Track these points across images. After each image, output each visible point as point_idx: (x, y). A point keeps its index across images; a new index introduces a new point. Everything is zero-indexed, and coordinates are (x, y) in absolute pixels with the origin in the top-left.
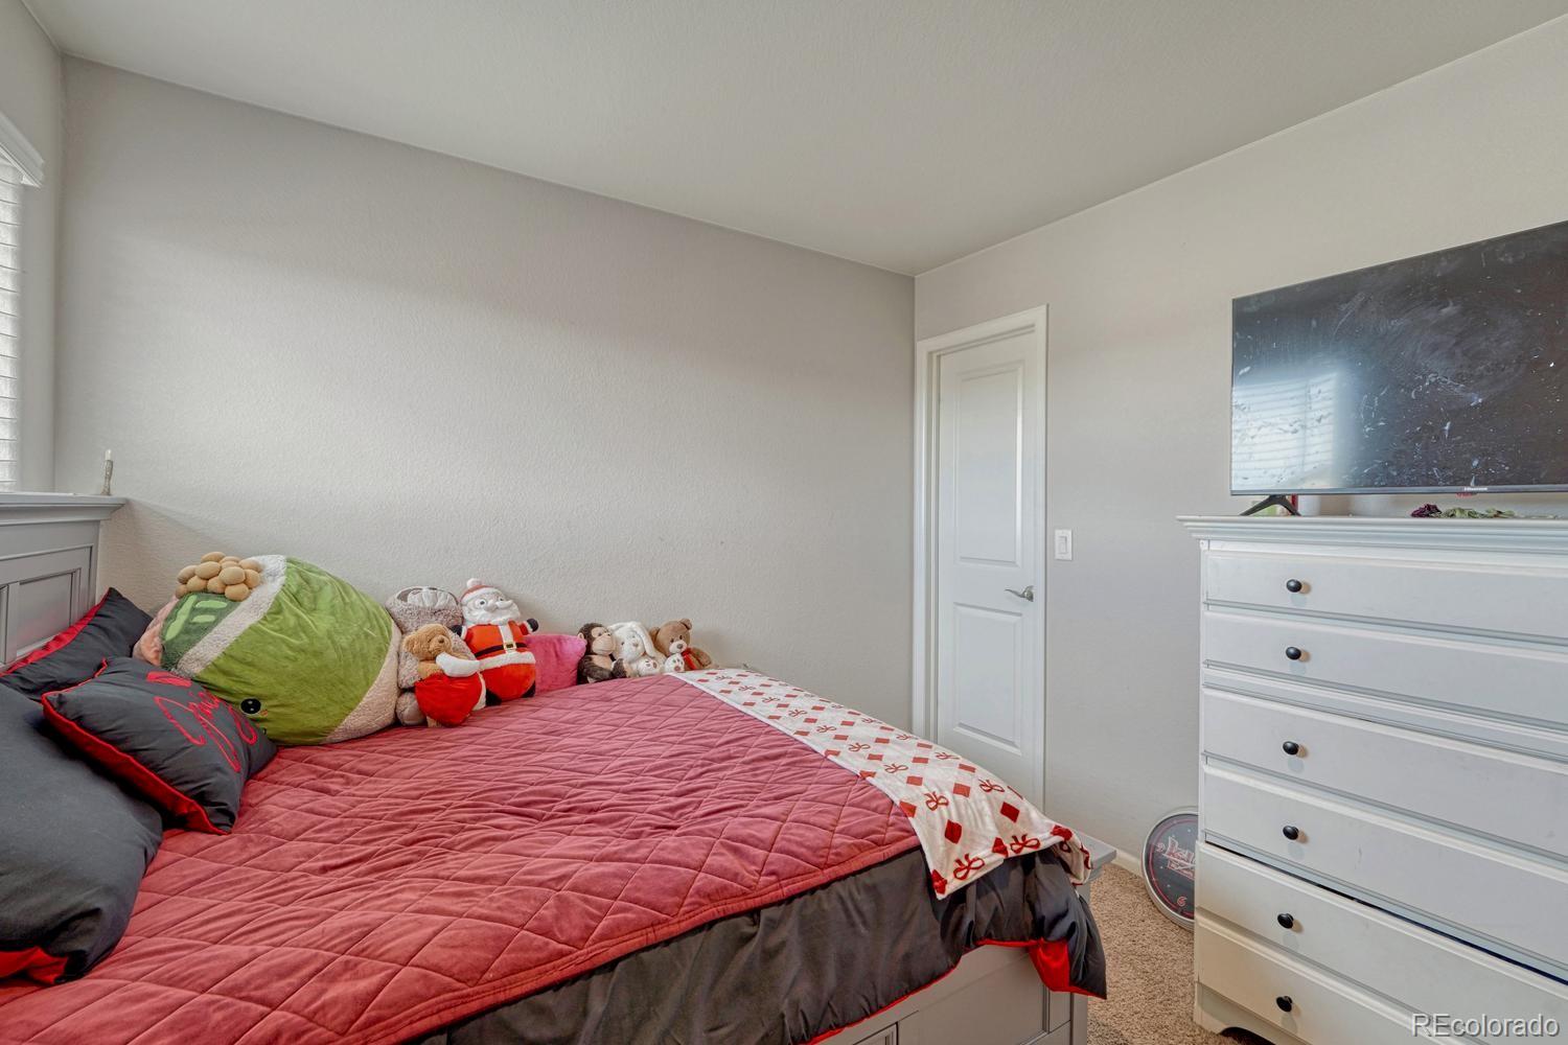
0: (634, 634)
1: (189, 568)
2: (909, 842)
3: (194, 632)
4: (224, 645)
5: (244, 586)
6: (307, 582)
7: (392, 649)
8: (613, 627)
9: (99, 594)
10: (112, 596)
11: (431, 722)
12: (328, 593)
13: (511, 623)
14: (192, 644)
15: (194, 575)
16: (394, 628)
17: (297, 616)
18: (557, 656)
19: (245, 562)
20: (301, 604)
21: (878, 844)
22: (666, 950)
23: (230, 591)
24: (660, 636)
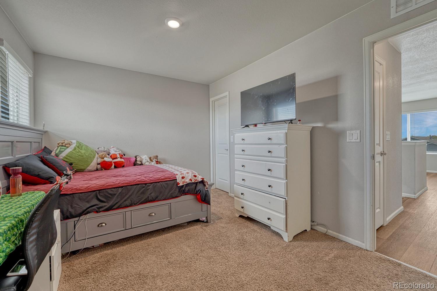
0: (146, 158)
1: (60, 142)
2: (175, 178)
3: (61, 152)
4: (66, 154)
5: (69, 145)
6: (80, 145)
7: (96, 157)
8: (142, 156)
9: (43, 147)
10: (45, 147)
11: (103, 169)
12: (84, 147)
13: (119, 154)
14: (61, 154)
15: (60, 143)
16: (96, 154)
17: (79, 150)
18: (129, 161)
19: (69, 141)
20: (79, 148)
21: (169, 178)
22: (131, 187)
23: (66, 146)
24: (151, 158)
